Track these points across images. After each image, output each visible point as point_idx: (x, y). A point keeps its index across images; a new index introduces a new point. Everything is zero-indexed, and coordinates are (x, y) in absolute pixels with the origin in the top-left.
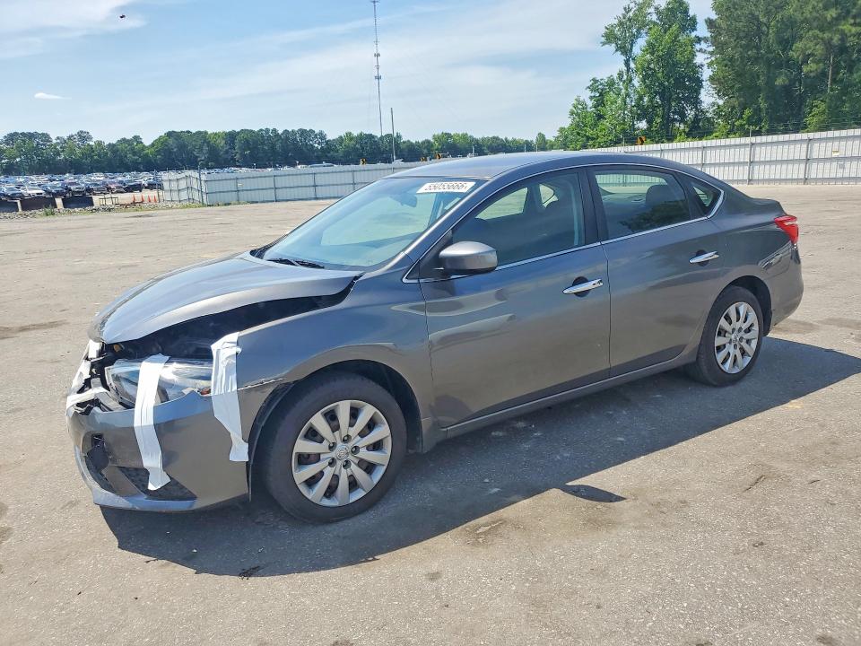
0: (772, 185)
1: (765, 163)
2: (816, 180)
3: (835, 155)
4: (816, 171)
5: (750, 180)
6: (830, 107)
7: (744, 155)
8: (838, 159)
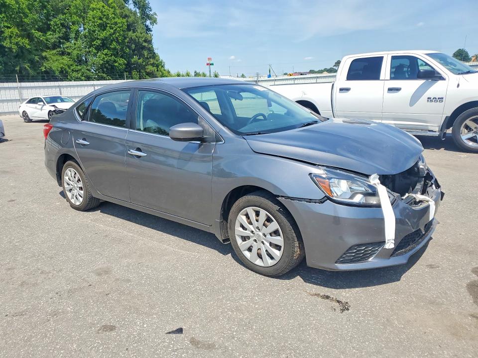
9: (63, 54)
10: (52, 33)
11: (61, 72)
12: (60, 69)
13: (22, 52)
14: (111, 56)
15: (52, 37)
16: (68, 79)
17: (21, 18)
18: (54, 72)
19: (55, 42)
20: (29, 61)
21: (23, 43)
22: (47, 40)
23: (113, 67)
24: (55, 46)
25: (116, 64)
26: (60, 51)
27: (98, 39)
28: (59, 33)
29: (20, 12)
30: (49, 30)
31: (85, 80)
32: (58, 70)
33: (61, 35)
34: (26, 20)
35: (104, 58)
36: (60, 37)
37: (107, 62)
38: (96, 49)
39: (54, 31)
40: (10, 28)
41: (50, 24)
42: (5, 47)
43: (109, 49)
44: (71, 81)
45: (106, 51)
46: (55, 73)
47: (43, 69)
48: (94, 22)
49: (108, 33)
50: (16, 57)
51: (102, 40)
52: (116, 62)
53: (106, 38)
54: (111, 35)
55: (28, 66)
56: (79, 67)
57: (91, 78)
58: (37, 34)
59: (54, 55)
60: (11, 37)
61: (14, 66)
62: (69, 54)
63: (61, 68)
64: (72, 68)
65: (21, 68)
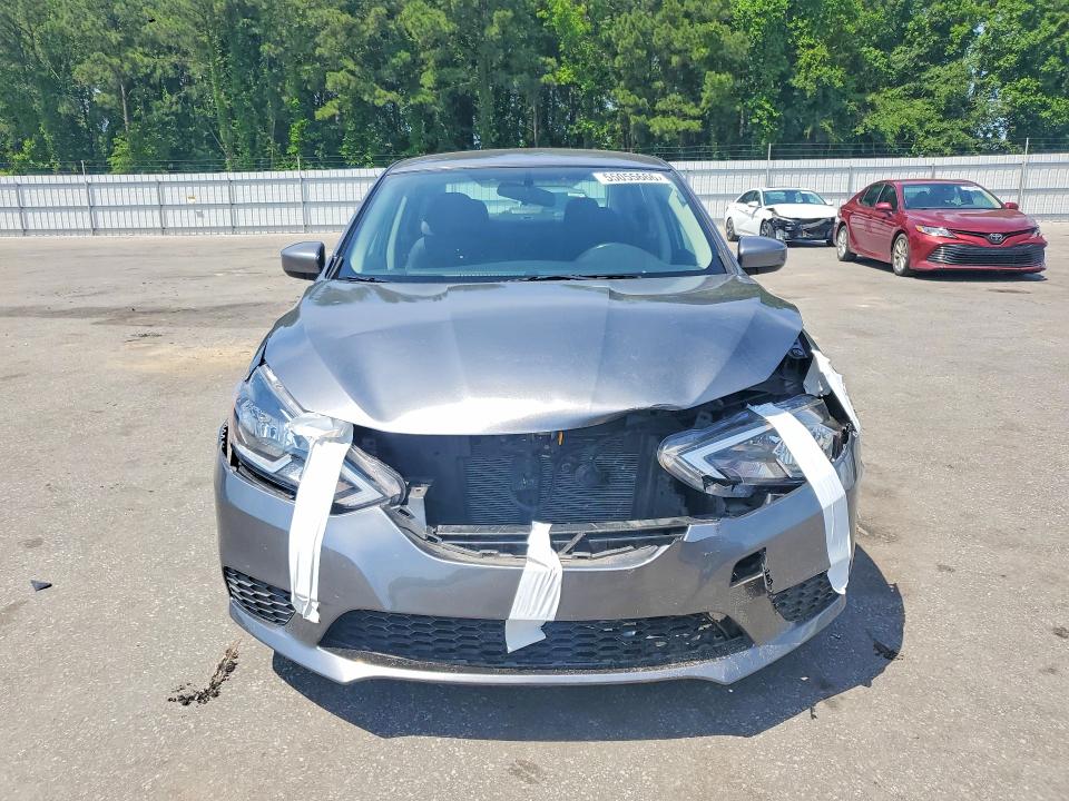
0: (124, 235)
1: (110, 208)
2: (176, 230)
3: (191, 201)
4: (173, 219)
5: (94, 230)
6: (133, 147)
7: (80, 197)
8: (194, 206)
9: (916, 94)
10: (904, 48)
11: (900, 137)
12: (897, 130)
13: (825, 96)
14: (1036, 92)
15: (901, 57)
16: (910, 152)
17: (840, 22)
18: (883, 136)
19: (906, 67)
20: (834, 114)
21: (829, 78)
22: (889, 67)
23: (1036, 122)
24: (903, 78)
25: (1045, 114)
26: (910, 89)
27: (1011, 51)
28: (920, 45)
29: (841, 12)
30: (901, 43)
31: (952, 155)
32: (892, 132)
33: (924, 50)
34: (849, 27)
35: (1015, 100)
36: (918, 56)
37: (1023, 108)
38: (1001, 76)
39: (910, 43)
40: (812, 47)
41: (906, 29)
42: (794, 88)
43: (1035, 75)
44: (917, 156)
45: (1024, 81)
46: (884, 139)
47: (860, 130)
48: (1011, 10)
49: (1041, 37)
50: (810, 107)
51: (1023, 53)
52: (1046, 110)
53: (1033, 48)
54: (1050, 38)
55: (830, 125)
56: (945, 125)
57: (969, 149)
58: (872, 54)
59: (893, 98)
60: (809, 65)
61: (804, 127)
62: (930, 94)
63: (902, 128)
64: (928, 126)
65: (814, 131)
